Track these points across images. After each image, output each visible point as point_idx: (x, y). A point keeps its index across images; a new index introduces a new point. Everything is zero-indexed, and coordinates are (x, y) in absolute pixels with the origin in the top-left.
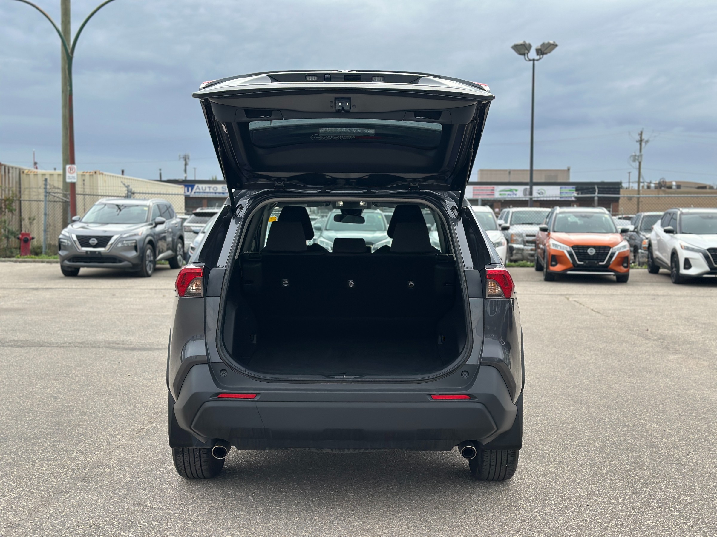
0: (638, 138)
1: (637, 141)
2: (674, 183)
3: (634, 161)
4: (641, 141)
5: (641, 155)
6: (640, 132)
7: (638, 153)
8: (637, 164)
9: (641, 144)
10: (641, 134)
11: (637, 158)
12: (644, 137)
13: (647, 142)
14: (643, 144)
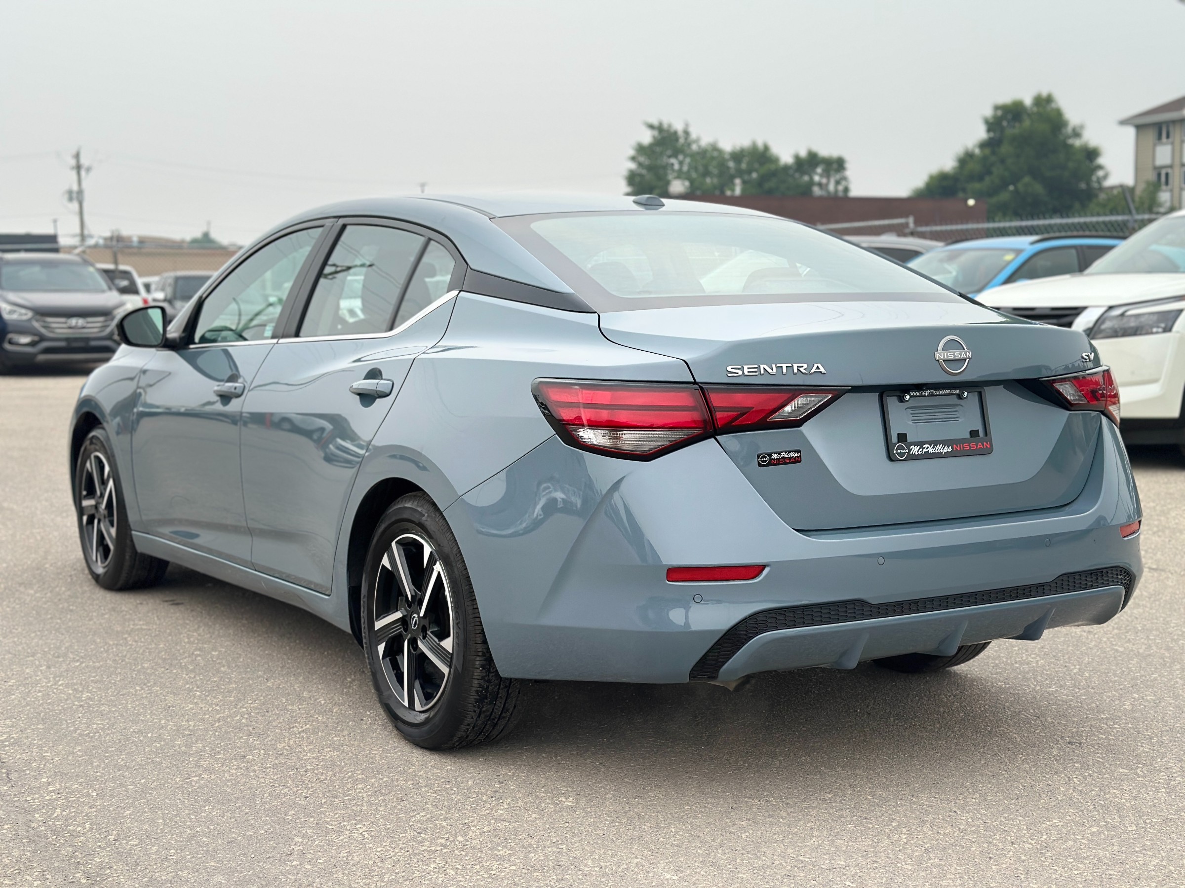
0: (73, 162)
1: (73, 168)
2: (135, 239)
3: (71, 199)
4: (78, 167)
5: (80, 192)
6: (74, 152)
7: (75, 188)
8: (75, 206)
9: (79, 174)
10: (77, 156)
11: (74, 195)
12: (84, 161)
13: (88, 170)
14: (83, 173)
